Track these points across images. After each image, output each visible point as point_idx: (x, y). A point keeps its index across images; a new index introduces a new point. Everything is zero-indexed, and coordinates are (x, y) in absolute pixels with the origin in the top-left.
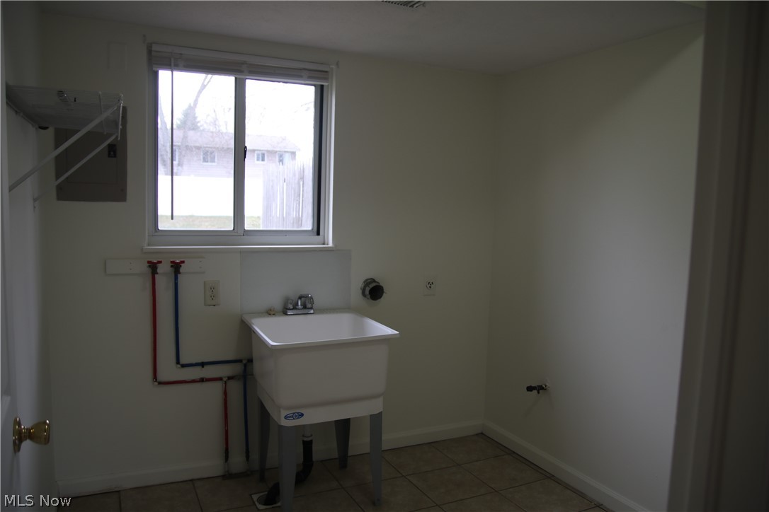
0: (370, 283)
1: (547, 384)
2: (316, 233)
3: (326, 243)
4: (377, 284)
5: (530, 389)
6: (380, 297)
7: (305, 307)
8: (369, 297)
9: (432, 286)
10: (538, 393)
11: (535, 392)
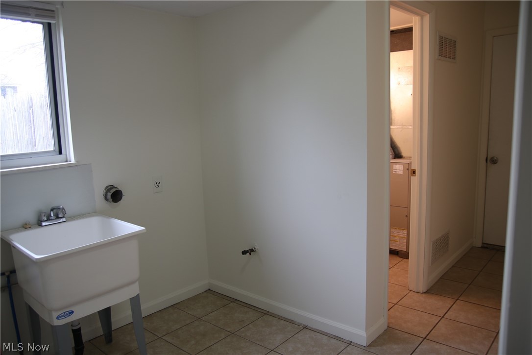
0: (111, 189)
1: (256, 247)
2: (58, 153)
3: (69, 160)
4: (117, 189)
5: (244, 253)
6: (120, 199)
7: (57, 217)
8: (111, 200)
9: (159, 185)
10: (250, 254)
11: (248, 254)
